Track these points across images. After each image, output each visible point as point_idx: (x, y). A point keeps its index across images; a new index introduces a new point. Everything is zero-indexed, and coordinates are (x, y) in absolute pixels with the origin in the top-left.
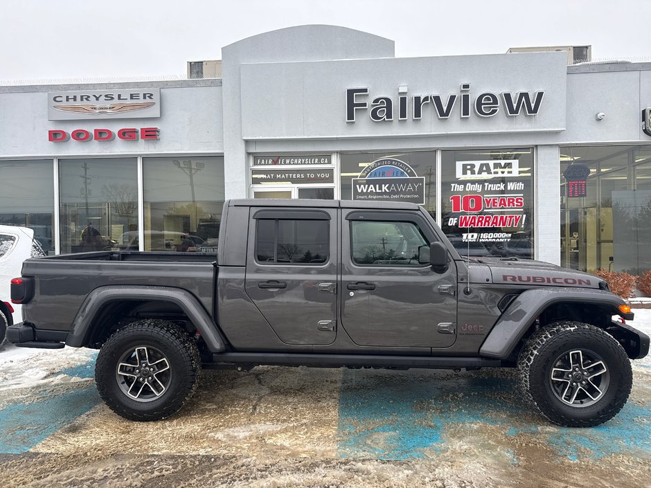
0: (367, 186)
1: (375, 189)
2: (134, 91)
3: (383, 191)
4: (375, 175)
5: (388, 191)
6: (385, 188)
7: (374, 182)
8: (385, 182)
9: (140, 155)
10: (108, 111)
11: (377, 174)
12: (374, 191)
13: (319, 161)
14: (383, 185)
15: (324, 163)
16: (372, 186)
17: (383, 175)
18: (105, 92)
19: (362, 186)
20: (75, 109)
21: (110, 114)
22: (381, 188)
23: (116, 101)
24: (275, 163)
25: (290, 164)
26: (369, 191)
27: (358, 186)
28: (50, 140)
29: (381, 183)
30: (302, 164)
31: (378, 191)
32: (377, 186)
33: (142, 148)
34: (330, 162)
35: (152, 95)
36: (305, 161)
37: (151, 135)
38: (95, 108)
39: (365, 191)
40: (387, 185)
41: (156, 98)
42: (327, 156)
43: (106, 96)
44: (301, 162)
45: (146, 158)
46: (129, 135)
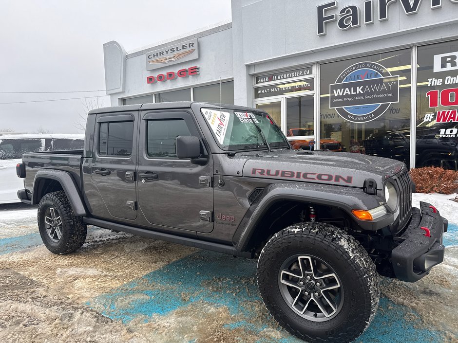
0: (343, 90)
1: (351, 92)
2: (184, 43)
3: (358, 93)
4: (351, 79)
5: (362, 92)
6: (359, 90)
7: (349, 86)
8: (359, 84)
9: (192, 86)
10: (172, 59)
11: (353, 78)
12: (349, 94)
13: (303, 73)
14: (358, 88)
15: (306, 75)
16: (347, 89)
17: (358, 78)
18: (170, 47)
19: (339, 90)
20: (157, 61)
21: (174, 61)
22: (355, 90)
23: (176, 52)
24: (270, 80)
25: (281, 79)
26: (344, 94)
27: (335, 91)
28: (148, 83)
29: (355, 85)
30: (289, 77)
31: (353, 93)
32: (352, 88)
33: (191, 82)
34: (311, 73)
35: (193, 44)
36: (292, 75)
37: (194, 71)
38: (166, 59)
39: (341, 94)
40: (362, 87)
41: (196, 45)
42: (309, 68)
43: (171, 50)
44: (289, 76)
45: (195, 88)
46: (182, 73)
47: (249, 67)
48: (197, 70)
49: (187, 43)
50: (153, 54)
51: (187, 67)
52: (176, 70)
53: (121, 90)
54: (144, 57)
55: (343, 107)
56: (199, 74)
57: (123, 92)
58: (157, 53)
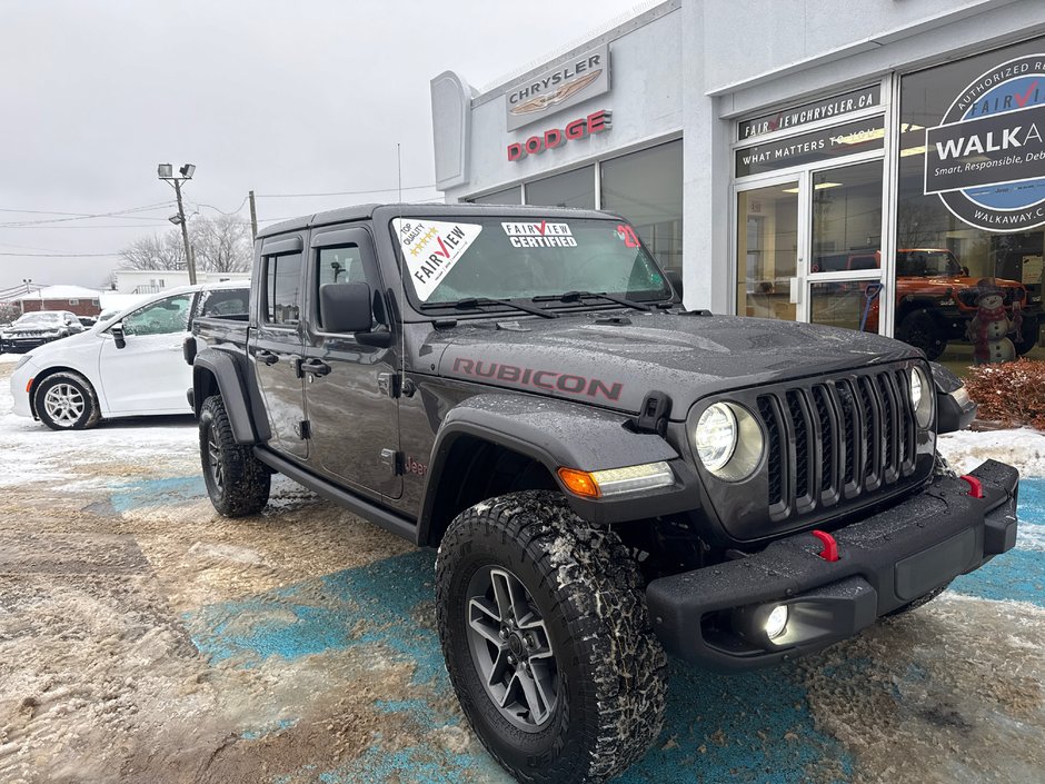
0: (961, 140)
1: (984, 147)
2: (578, 59)
3: (1005, 146)
4: (986, 109)
5: (1016, 144)
6: (1009, 138)
7: (980, 129)
8: (1009, 122)
9: (596, 158)
10: (556, 100)
11: (991, 105)
12: (981, 150)
13: (855, 103)
14: (1006, 132)
15: (865, 107)
16: (975, 138)
17: (1007, 104)
18: (552, 71)
19: (951, 143)
20: (527, 107)
21: (559, 103)
22: (997, 141)
23: (563, 83)
24: (773, 127)
25: (799, 123)
26: (966, 153)
27: (939, 145)
28: (510, 160)
30: (820, 118)
31: (990, 148)
32: (990, 135)
33: (594, 148)
34: (876, 102)
35: (597, 57)
36: (827, 111)
38: (544, 101)
39: (956, 154)
40: (1017, 129)
41: (603, 61)
42: (870, 87)
43: (554, 78)
44: (820, 114)
45: (604, 162)
46: (576, 131)
47: (719, 99)
48: (607, 119)
49: (583, 57)
50: (518, 93)
51: (584, 115)
52: (561, 125)
53: (461, 180)
54: (503, 100)
55: (961, 189)
56: (610, 129)
57: (465, 185)
58: (527, 90)
